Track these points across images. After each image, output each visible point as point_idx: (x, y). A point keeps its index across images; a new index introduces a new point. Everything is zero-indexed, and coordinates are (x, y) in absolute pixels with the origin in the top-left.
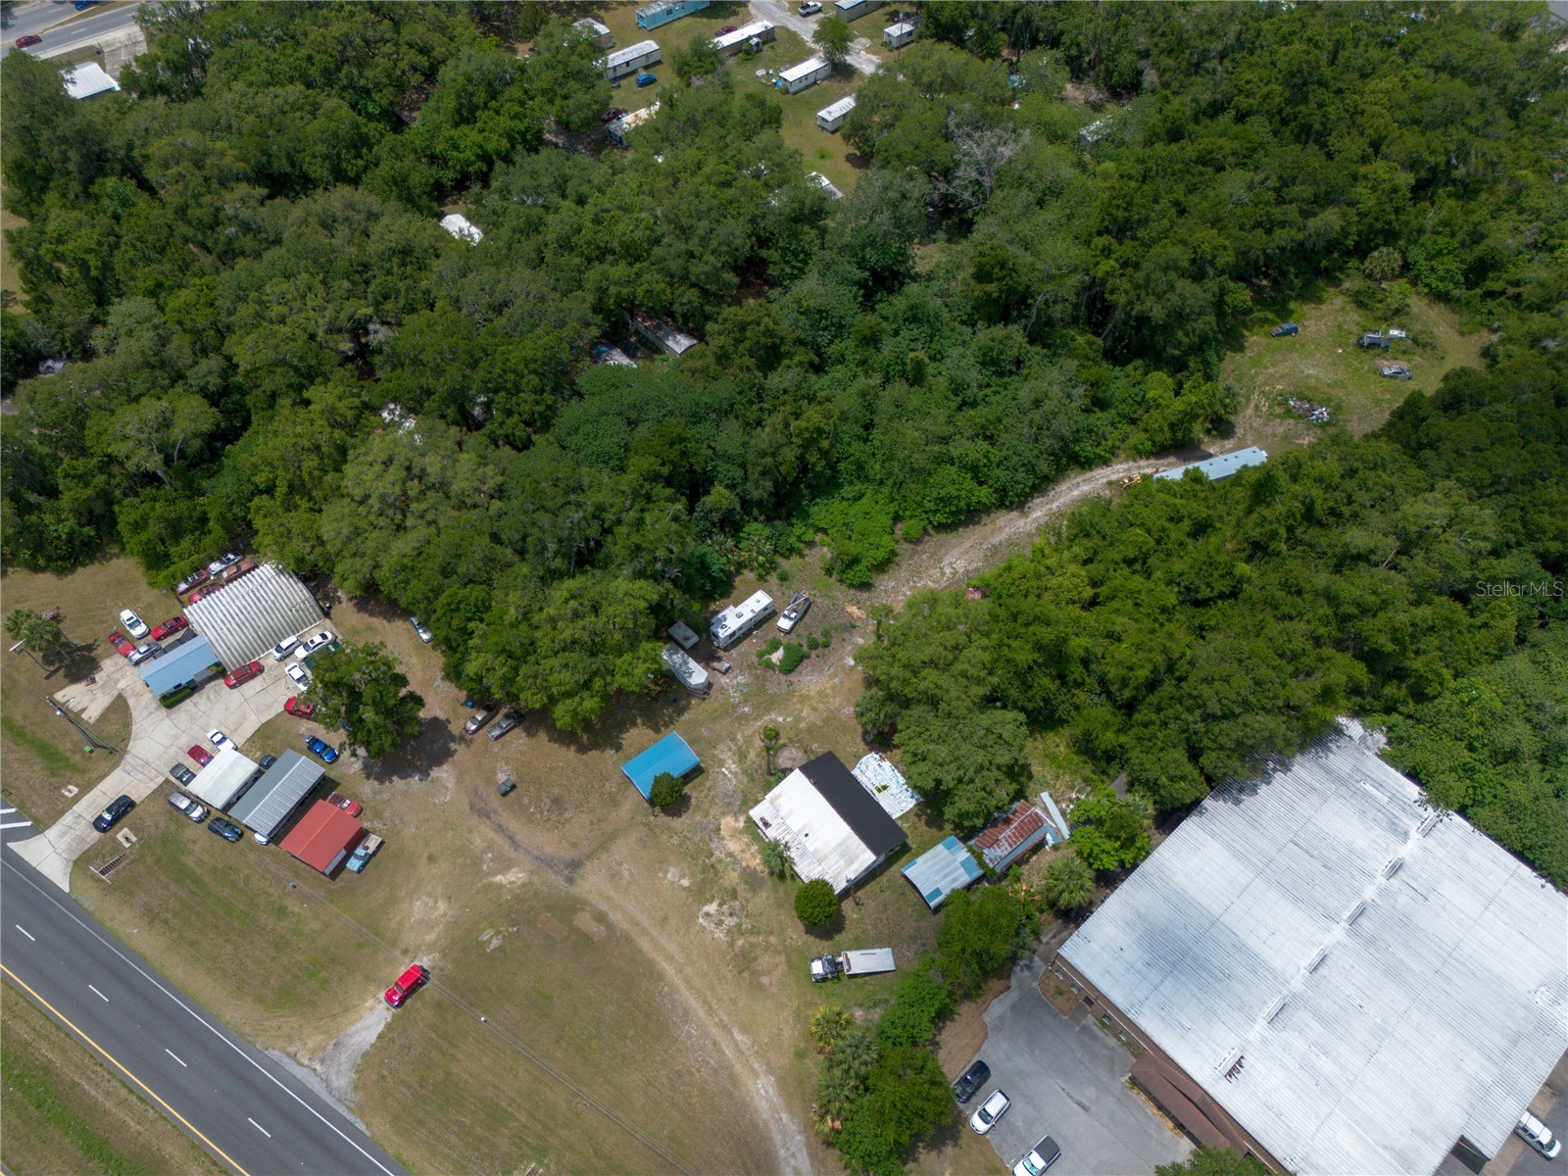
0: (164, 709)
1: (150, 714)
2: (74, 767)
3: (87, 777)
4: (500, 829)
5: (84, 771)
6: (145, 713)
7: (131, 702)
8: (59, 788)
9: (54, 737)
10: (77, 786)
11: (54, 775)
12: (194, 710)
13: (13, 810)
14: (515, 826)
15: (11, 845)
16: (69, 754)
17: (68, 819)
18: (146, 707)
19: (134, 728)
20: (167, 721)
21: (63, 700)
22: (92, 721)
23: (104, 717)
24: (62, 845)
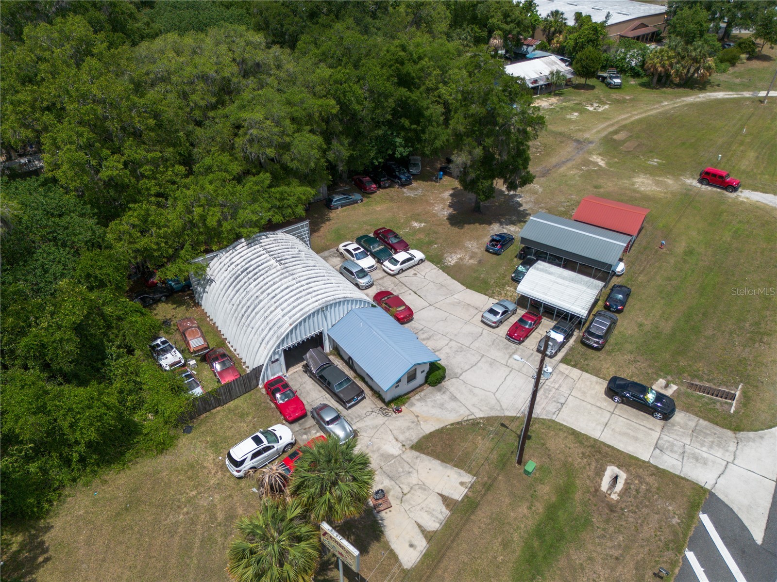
0: (446, 383)
1: (454, 398)
2: (565, 493)
3: (578, 461)
4: (558, 165)
5: (569, 470)
6: (452, 405)
7: (428, 428)
8: (612, 507)
9: (505, 545)
10: (600, 473)
11: (588, 523)
12: (447, 350)
13: (691, 556)
14: (554, 160)
15: (758, 535)
16: (540, 507)
17: (669, 462)
18: (442, 406)
19: (479, 414)
20: (467, 376)
21: (422, 544)
22: (468, 479)
23: (460, 463)
24: (718, 455)
